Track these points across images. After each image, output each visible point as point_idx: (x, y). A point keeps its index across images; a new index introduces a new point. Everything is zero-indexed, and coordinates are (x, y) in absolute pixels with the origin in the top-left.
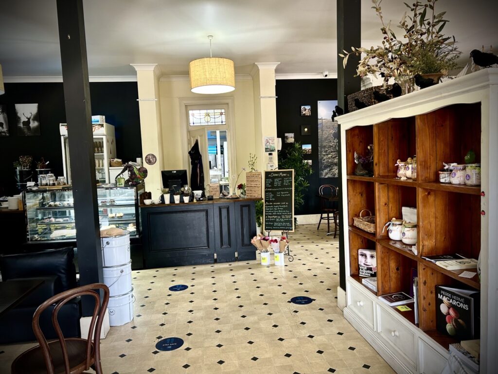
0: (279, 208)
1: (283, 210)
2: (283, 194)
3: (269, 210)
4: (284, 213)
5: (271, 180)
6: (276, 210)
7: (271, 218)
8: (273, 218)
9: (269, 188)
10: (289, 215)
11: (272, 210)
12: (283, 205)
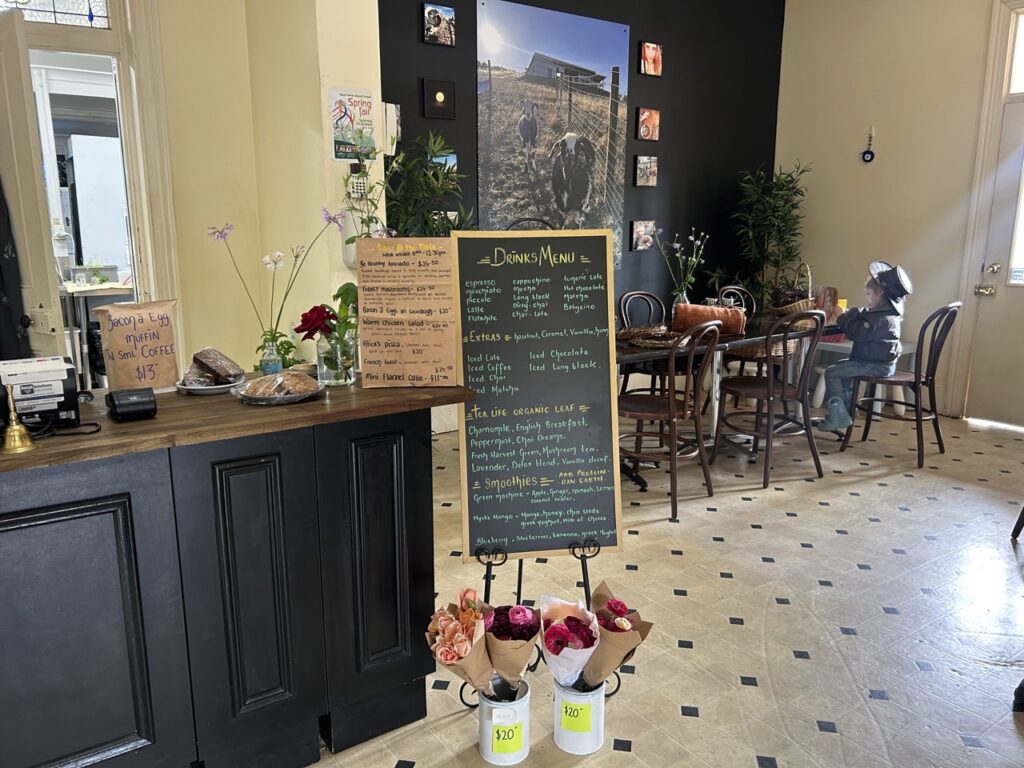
0: (545, 432)
1: (562, 444)
2: (564, 360)
3: (488, 450)
4: (570, 456)
5: (490, 288)
6: (531, 447)
7: (505, 491)
8: (515, 488)
9: (481, 328)
10: (595, 467)
11: (506, 448)
12: (565, 416)
